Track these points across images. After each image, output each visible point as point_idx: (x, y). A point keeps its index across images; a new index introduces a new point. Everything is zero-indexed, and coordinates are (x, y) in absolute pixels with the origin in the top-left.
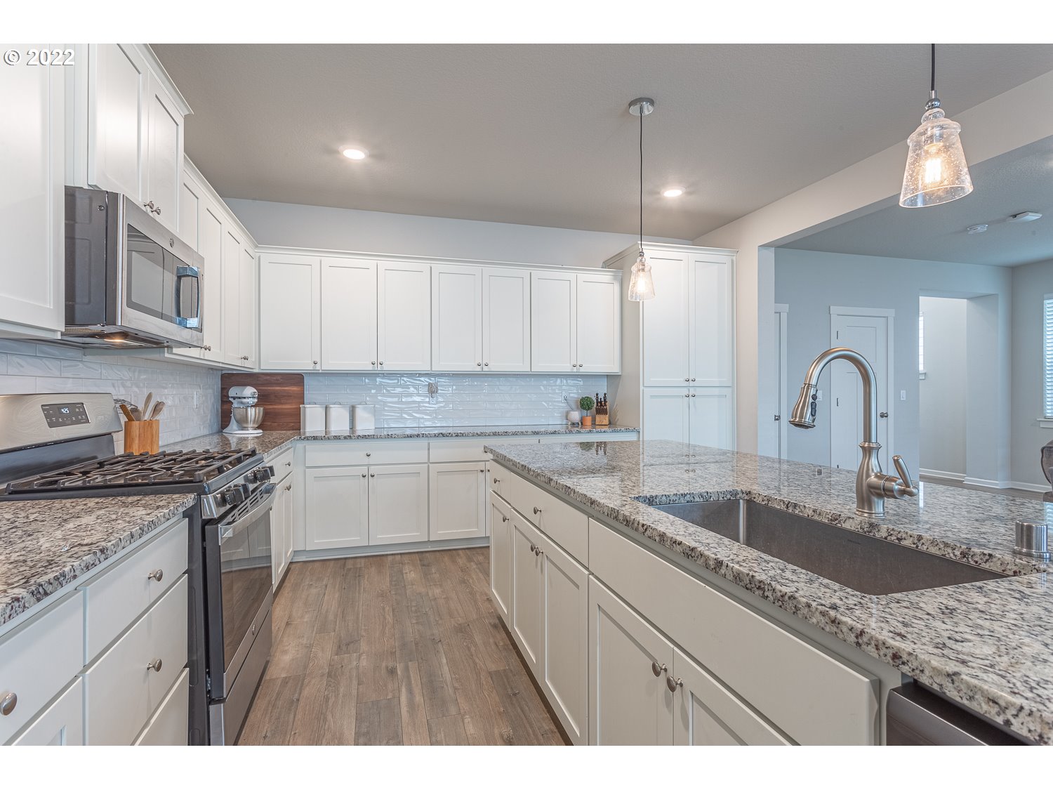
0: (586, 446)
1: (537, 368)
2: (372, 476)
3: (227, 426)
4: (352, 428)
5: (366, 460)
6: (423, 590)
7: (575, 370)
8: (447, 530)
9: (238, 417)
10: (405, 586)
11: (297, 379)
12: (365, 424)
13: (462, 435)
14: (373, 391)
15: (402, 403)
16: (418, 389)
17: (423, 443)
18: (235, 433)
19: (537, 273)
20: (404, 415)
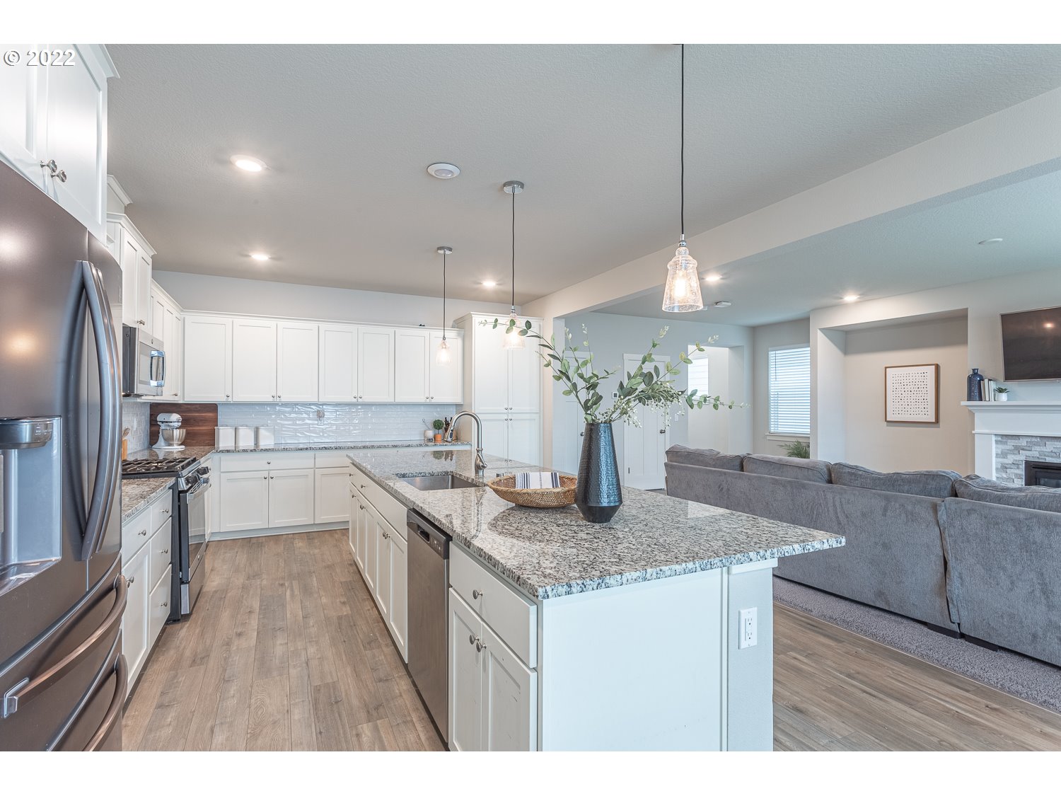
0: (437, 455)
1: (398, 400)
2: (272, 478)
3: (156, 443)
4: (257, 443)
5: (268, 467)
6: (306, 551)
7: (428, 400)
8: (327, 516)
9: (166, 436)
10: (294, 550)
11: (213, 408)
12: (267, 440)
13: (340, 448)
14: (273, 416)
15: (297, 425)
16: (309, 415)
17: (311, 453)
18: (162, 449)
19: (400, 331)
20: (298, 434)
